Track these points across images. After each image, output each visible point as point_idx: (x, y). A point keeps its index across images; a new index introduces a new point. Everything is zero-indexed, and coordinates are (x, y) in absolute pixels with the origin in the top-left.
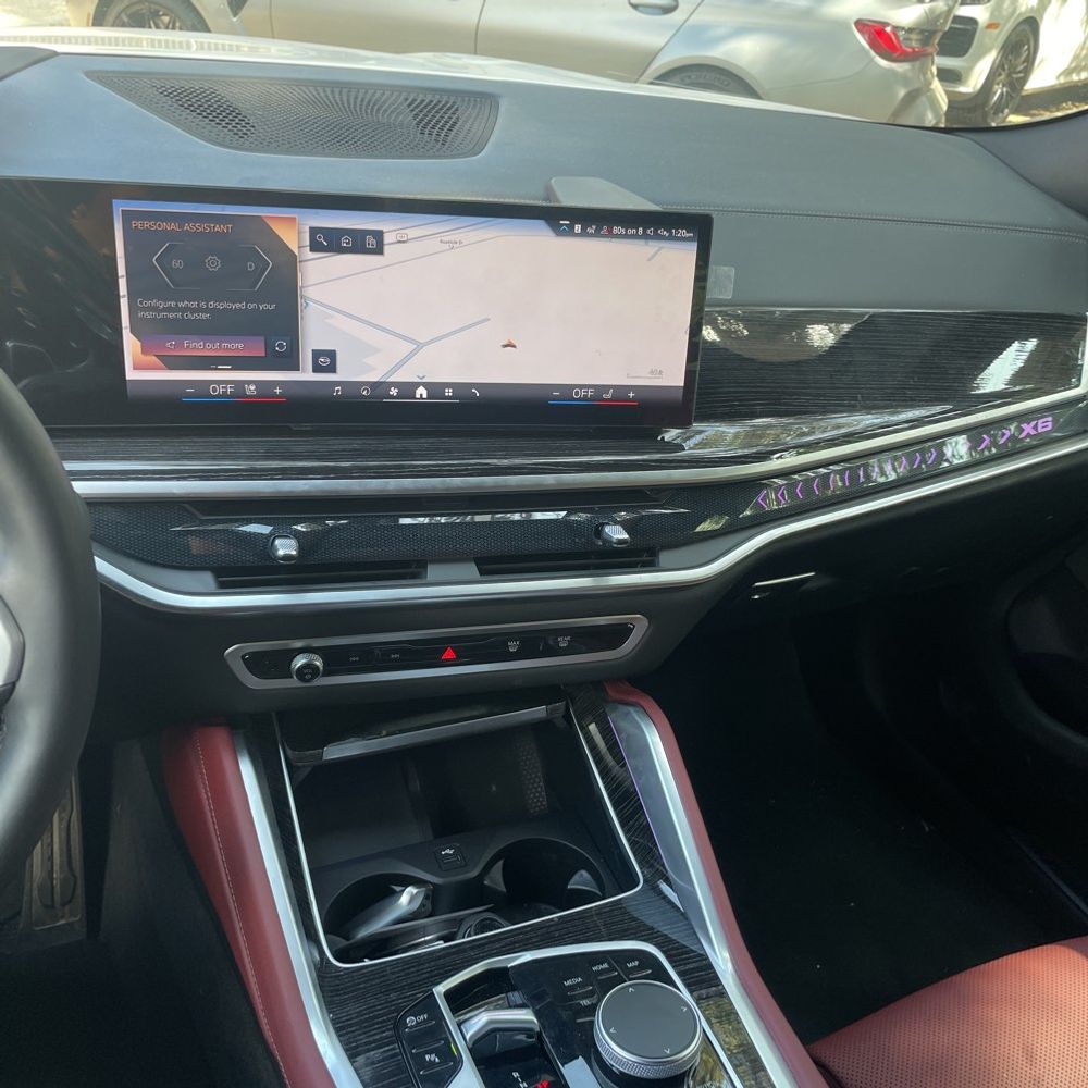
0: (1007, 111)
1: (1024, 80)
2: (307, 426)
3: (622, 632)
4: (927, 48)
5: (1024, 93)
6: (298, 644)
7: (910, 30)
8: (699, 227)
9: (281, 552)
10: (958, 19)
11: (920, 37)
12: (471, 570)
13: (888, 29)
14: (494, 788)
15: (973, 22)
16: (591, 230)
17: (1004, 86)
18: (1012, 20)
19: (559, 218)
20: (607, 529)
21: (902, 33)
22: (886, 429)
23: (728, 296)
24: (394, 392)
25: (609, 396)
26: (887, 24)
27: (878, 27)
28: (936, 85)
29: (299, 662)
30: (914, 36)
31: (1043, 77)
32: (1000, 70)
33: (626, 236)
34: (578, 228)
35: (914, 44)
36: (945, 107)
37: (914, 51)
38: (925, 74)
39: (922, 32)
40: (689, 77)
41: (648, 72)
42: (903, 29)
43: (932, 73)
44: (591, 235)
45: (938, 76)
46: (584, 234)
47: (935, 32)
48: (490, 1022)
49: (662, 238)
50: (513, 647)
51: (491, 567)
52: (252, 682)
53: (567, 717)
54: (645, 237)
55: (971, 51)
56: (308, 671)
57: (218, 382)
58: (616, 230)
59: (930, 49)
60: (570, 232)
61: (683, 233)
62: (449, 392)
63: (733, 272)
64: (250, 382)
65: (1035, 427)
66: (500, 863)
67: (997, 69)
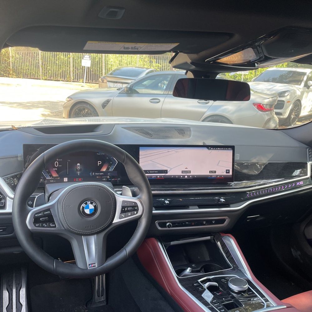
0: (295, 121)
1: (299, 114)
2: (167, 183)
3: (224, 220)
4: (271, 108)
5: (299, 117)
6: (167, 221)
7: (267, 105)
8: (233, 148)
9: (166, 203)
10: (278, 101)
11: (269, 106)
12: (197, 207)
13: (261, 105)
14: (199, 257)
15: (283, 101)
16: (214, 149)
17: (294, 115)
18: (293, 100)
19: (208, 147)
20: (221, 199)
21: (264, 106)
22: (270, 183)
23: (238, 159)
24: (182, 177)
25: (219, 177)
26: (261, 104)
27: (259, 104)
28: (275, 116)
29: (168, 224)
30: (268, 106)
31: (304, 113)
32: (292, 112)
33: (220, 150)
34: (212, 149)
35: (268, 108)
36: (278, 122)
37: (268, 109)
38: (272, 114)
39: (270, 105)
40: (213, 118)
41: (203, 117)
42: (265, 105)
43: (274, 114)
44: (214, 150)
45: (275, 114)
46: (213, 149)
47: (273, 105)
48: (209, 284)
49: (226, 150)
50: (204, 222)
51: (200, 206)
52: (160, 228)
53: (214, 239)
54: (223, 149)
55: (284, 108)
56: (169, 226)
57: (153, 176)
58: (218, 149)
59: (272, 109)
60: (211, 149)
61: (230, 149)
62: (191, 176)
63: (239, 155)
64: (158, 176)
65: (299, 183)
66: (203, 268)
67: (291, 112)
